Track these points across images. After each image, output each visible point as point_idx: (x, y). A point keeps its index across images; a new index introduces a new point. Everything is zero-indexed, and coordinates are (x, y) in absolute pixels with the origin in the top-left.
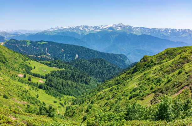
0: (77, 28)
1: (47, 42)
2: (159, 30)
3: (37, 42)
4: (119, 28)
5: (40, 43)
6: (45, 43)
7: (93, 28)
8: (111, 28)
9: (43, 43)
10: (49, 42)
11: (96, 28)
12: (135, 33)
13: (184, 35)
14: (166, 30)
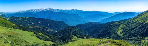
0: (32, 10)
1: (29, 17)
2: (63, 10)
3: (24, 17)
4: (49, 9)
5: (25, 18)
6: (28, 18)
7: (38, 10)
8: (46, 9)
9: (27, 18)
10: (30, 17)
11: (39, 9)
12: (55, 11)
13: (73, 12)
14: (66, 10)
